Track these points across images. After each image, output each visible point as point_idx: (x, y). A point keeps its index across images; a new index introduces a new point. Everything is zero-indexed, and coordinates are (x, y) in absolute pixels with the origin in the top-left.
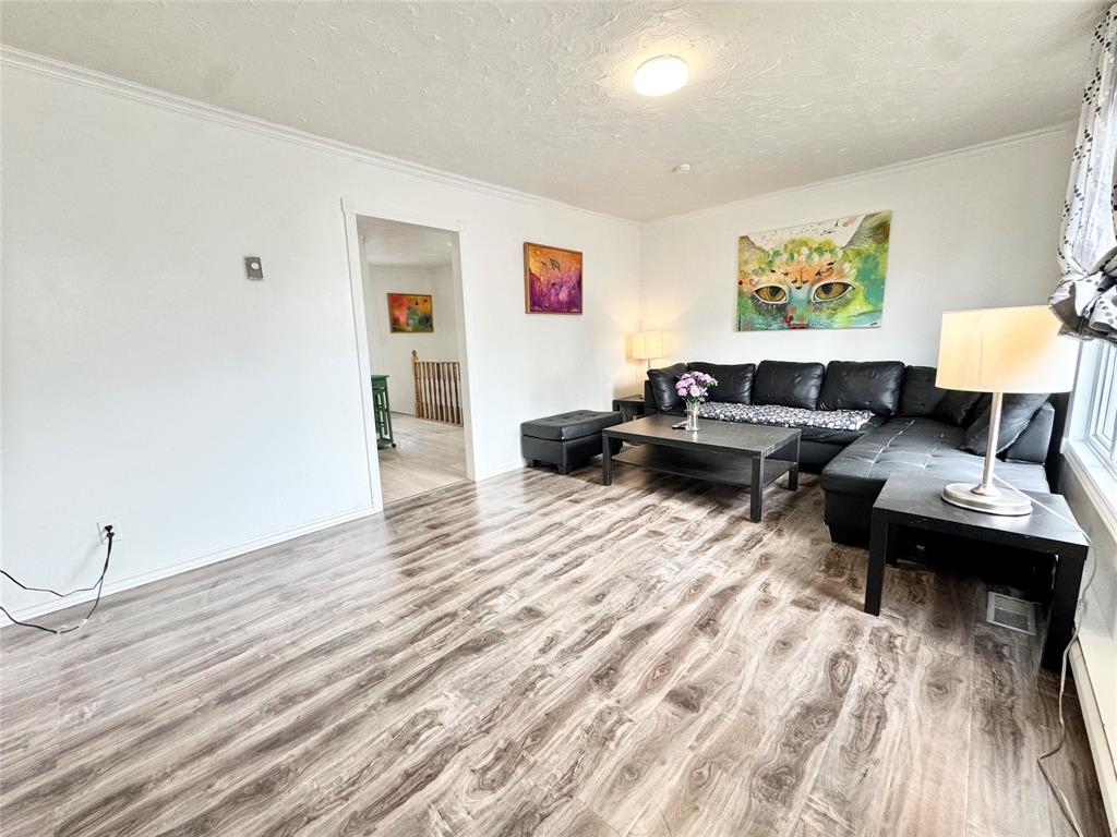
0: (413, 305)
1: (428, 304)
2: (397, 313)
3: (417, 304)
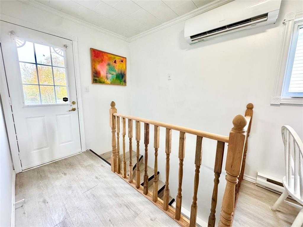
2: (98, 67)
3: (115, 62)
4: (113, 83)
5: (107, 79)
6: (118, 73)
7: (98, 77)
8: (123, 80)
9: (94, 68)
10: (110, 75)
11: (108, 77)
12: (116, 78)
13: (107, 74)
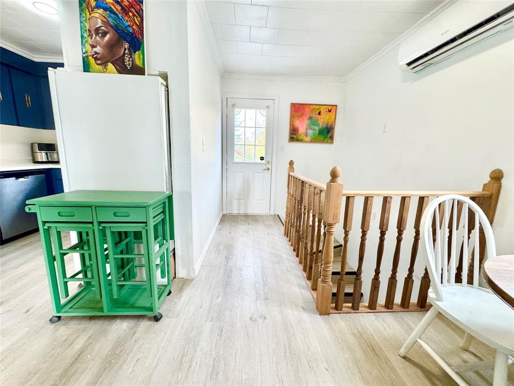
0: (315, 115)
1: (332, 114)
2: (297, 123)
3: (319, 114)
4: (314, 141)
5: (306, 135)
6: (323, 127)
7: (295, 135)
8: (329, 136)
9: (292, 125)
10: (311, 131)
11: (308, 134)
12: (319, 134)
13: (307, 129)
